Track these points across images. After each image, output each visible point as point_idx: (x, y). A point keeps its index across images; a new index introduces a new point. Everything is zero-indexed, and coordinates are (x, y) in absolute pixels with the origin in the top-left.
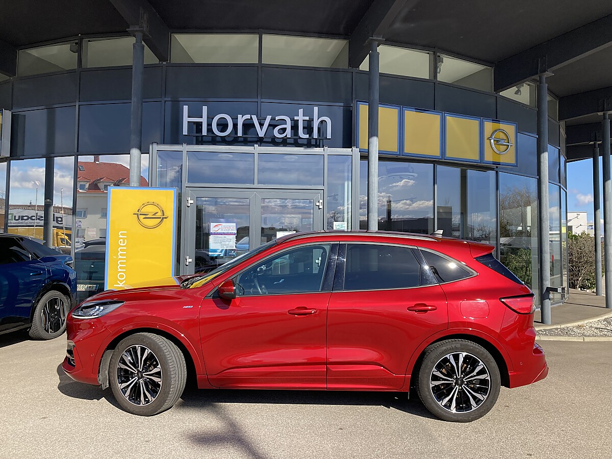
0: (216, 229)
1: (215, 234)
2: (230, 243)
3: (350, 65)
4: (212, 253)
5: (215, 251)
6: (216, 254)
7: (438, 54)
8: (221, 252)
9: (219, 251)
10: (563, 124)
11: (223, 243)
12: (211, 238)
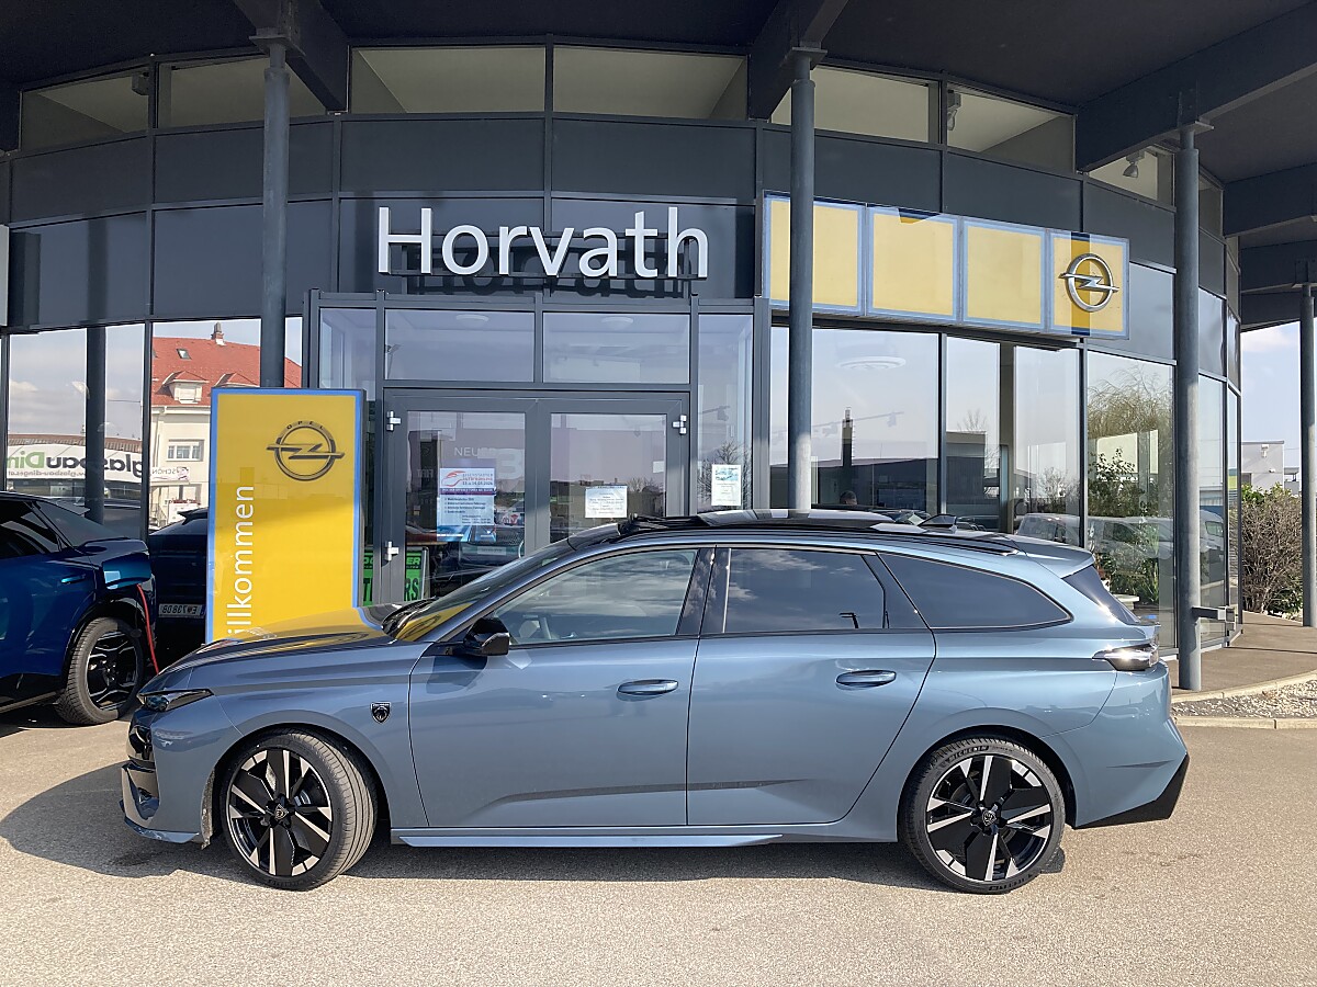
0: (451, 481)
1: (448, 492)
2: (483, 512)
3: (749, 113)
4: (444, 535)
5: (448, 529)
6: (451, 537)
7: (948, 85)
8: (463, 532)
9: (459, 529)
10: (1232, 243)
11: (468, 512)
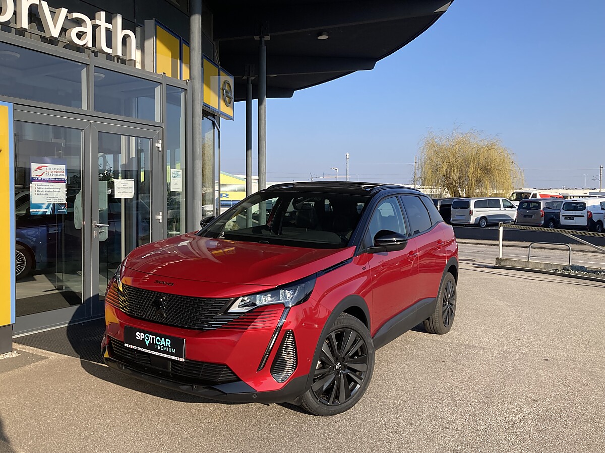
0: (39, 173)
1: (38, 180)
2: (58, 194)
4: (35, 210)
5: (38, 207)
6: (40, 212)
8: (47, 208)
9: (45, 206)
11: (50, 195)
12: (33, 185)
